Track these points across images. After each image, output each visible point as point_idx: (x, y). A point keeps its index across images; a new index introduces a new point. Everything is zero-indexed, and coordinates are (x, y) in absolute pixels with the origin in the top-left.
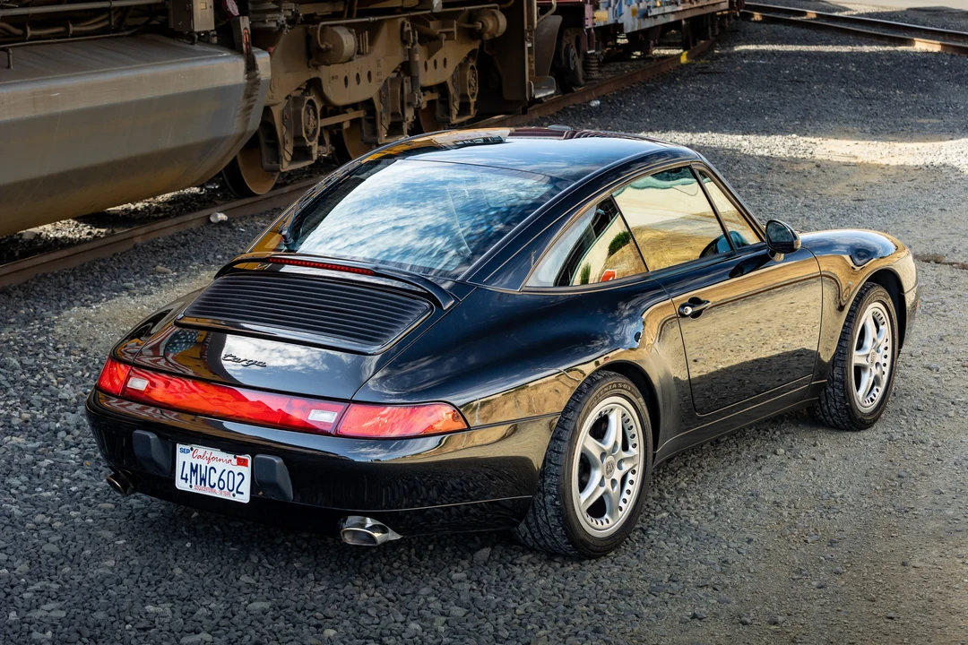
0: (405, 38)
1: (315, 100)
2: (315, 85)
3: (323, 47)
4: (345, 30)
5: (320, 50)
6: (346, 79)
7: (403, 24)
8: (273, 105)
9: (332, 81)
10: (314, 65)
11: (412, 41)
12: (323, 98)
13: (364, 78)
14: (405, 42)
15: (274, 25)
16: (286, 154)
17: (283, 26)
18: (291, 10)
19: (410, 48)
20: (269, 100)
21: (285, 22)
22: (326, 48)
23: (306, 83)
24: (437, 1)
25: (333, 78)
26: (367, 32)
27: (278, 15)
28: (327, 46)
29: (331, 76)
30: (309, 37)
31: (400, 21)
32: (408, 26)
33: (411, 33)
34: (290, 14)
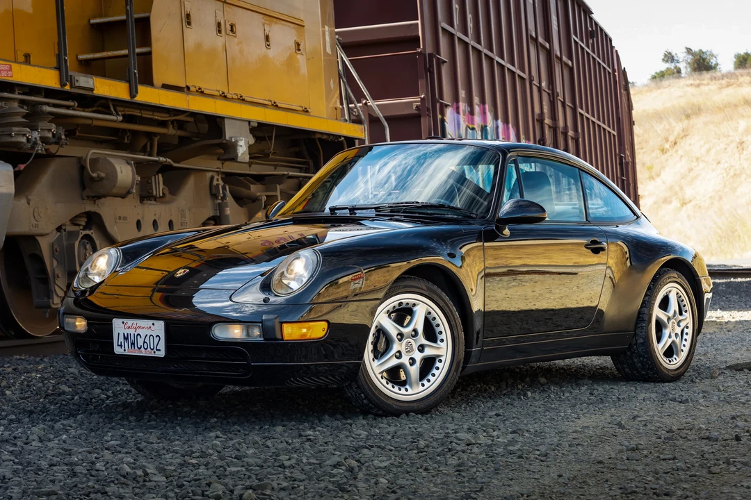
0: (214, 191)
1: (94, 236)
2: (94, 220)
3: (94, 175)
4: (123, 162)
5: (92, 179)
6: (138, 223)
7: (212, 178)
8: (42, 235)
9: (118, 221)
10: (89, 198)
11: (222, 195)
12: (108, 237)
13: (163, 225)
14: (214, 196)
15: (24, 140)
16: (57, 288)
17: (35, 143)
18: (50, 130)
19: (220, 201)
20: (32, 228)
21: (38, 139)
22: (98, 177)
23: (85, 220)
24: (242, 149)
25: (120, 218)
26: (160, 175)
27: (28, 130)
28: (98, 174)
29: (118, 216)
30: (82, 168)
31: (209, 175)
32: (218, 180)
33: (220, 187)
34: (50, 135)
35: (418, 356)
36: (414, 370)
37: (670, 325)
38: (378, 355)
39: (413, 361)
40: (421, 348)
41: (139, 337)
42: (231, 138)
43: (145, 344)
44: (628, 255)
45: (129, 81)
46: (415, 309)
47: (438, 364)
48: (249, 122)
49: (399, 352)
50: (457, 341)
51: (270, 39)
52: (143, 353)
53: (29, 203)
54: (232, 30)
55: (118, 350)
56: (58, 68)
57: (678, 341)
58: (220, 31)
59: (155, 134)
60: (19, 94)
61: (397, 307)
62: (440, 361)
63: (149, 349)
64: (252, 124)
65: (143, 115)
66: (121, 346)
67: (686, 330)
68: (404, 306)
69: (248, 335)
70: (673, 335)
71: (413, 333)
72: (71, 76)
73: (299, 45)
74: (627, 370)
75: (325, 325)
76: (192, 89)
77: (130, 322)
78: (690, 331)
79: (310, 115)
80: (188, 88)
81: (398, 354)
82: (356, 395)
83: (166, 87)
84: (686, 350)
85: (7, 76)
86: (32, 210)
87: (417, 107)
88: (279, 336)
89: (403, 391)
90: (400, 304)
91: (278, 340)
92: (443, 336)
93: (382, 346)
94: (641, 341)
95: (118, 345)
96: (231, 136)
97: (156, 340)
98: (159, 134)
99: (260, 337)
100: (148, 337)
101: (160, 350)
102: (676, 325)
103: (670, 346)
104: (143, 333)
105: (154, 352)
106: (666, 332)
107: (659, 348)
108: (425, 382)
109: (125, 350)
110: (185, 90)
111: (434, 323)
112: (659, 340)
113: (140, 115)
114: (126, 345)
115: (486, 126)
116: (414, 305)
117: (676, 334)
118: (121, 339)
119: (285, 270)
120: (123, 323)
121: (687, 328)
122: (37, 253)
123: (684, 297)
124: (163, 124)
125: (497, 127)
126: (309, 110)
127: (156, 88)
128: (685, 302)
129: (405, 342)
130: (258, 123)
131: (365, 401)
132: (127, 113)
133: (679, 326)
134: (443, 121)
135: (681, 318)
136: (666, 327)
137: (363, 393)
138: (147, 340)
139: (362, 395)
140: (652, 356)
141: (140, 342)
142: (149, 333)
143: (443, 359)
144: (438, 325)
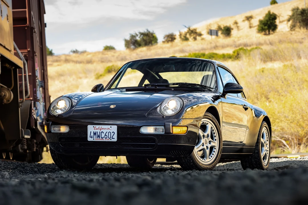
35: (209, 146)
36: (208, 151)
39: (207, 148)
41: (102, 133)
43: (106, 136)
46: (207, 126)
49: (203, 143)
50: (221, 140)
52: (104, 140)
55: (89, 139)
62: (215, 149)
63: (108, 138)
66: (92, 137)
69: (156, 131)
71: (207, 136)
75: (186, 128)
77: (97, 126)
84: (268, 158)
88: (171, 132)
89: (204, 160)
90: (203, 123)
92: (216, 138)
95: (90, 137)
97: (112, 134)
99: (163, 132)
100: (107, 133)
101: (114, 138)
102: (266, 146)
103: (265, 155)
104: (105, 131)
105: (111, 139)
107: (262, 155)
108: (211, 157)
109: (94, 139)
114: (95, 137)
116: (207, 124)
117: (266, 150)
118: (92, 134)
120: (94, 127)
129: (205, 139)
136: (264, 146)
137: (192, 160)
141: (103, 135)
142: (108, 131)
143: (216, 147)
144: (214, 133)
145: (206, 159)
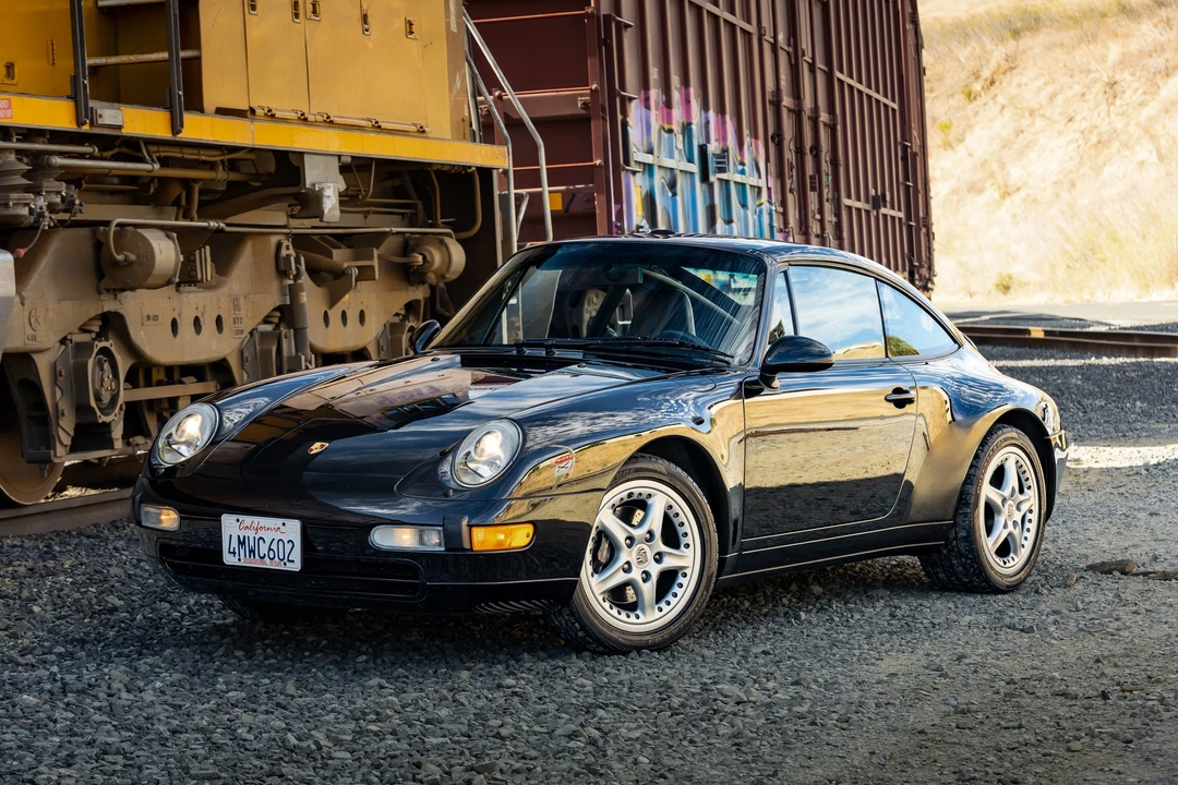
0: (282, 267)
1: (113, 349)
2: (113, 324)
3: (120, 257)
4: (161, 234)
5: (116, 263)
6: (174, 324)
7: (279, 246)
8: (40, 351)
9: (146, 323)
10: (108, 290)
11: (295, 272)
12: (131, 349)
13: (208, 325)
14: (282, 273)
15: (25, 211)
16: (61, 433)
17: (41, 215)
18: (59, 193)
19: (292, 282)
20: (27, 342)
21: (45, 209)
22: (125, 260)
23: (99, 323)
24: (330, 203)
25: (148, 317)
26: (208, 248)
27: (32, 196)
28: (126, 257)
29: (145, 315)
30: (99, 246)
31: (274, 240)
32: (288, 248)
33: (292, 259)
34: (58, 200)
35: (655, 570)
36: (649, 589)
37: (1005, 510)
38: (599, 567)
39: (647, 576)
40: (659, 558)
41: (261, 541)
42: (314, 185)
43: (271, 552)
44: (948, 405)
45: (170, 108)
46: (650, 501)
47: (681, 579)
48: (339, 157)
49: (628, 563)
50: (708, 546)
51: (370, 20)
52: (268, 564)
53: (23, 304)
54: (314, 12)
55: (229, 559)
56: (74, 97)
57: (1016, 532)
58: (297, 15)
59: (195, 180)
60: (18, 140)
61: (626, 499)
62: (685, 575)
63: (276, 559)
64: (343, 159)
65: (186, 156)
66: (234, 553)
67: (1029, 516)
68: (635, 497)
69: (421, 542)
70: (1010, 524)
71: (648, 536)
72: (92, 108)
73: (411, 24)
74: (942, 575)
75: (529, 529)
76: (259, 112)
77: (248, 520)
78: (1034, 517)
79: (427, 138)
80: (253, 111)
81: (626, 566)
82: (567, 625)
83: (221, 111)
84: (1028, 545)
85: (6, 118)
86: (27, 313)
87: (585, 104)
88: (466, 546)
89: (633, 619)
90: (630, 495)
91: (466, 550)
92: (689, 540)
93: (603, 555)
94: (963, 534)
95: (230, 552)
96: (314, 181)
97: (288, 547)
98: (201, 180)
99: (440, 545)
100: (275, 542)
101: (293, 561)
102: (1014, 508)
103: (1006, 540)
104: (268, 536)
105: (285, 564)
106: (1000, 520)
107: (989, 544)
108: (663, 604)
109: (239, 560)
110: (249, 113)
111: (676, 521)
112: (989, 531)
113: (180, 155)
114: (242, 552)
115: (690, 124)
116: (650, 496)
117: (1015, 522)
118: (235, 544)
119: (472, 449)
120: (238, 520)
121: (1031, 511)
122: (32, 378)
123: (1027, 466)
124: (212, 166)
125: (707, 123)
126: (427, 129)
127: (208, 115)
128: (1027, 475)
129: (636, 548)
130: (352, 157)
131: (580, 634)
132: (163, 154)
133: (1018, 509)
134: (625, 124)
135: (1022, 498)
136: (1000, 512)
138: (274, 547)
139: (577, 625)
140: (979, 556)
141: (264, 549)
142: (278, 536)
143: (688, 571)
144: (682, 524)
145: (643, 611)
